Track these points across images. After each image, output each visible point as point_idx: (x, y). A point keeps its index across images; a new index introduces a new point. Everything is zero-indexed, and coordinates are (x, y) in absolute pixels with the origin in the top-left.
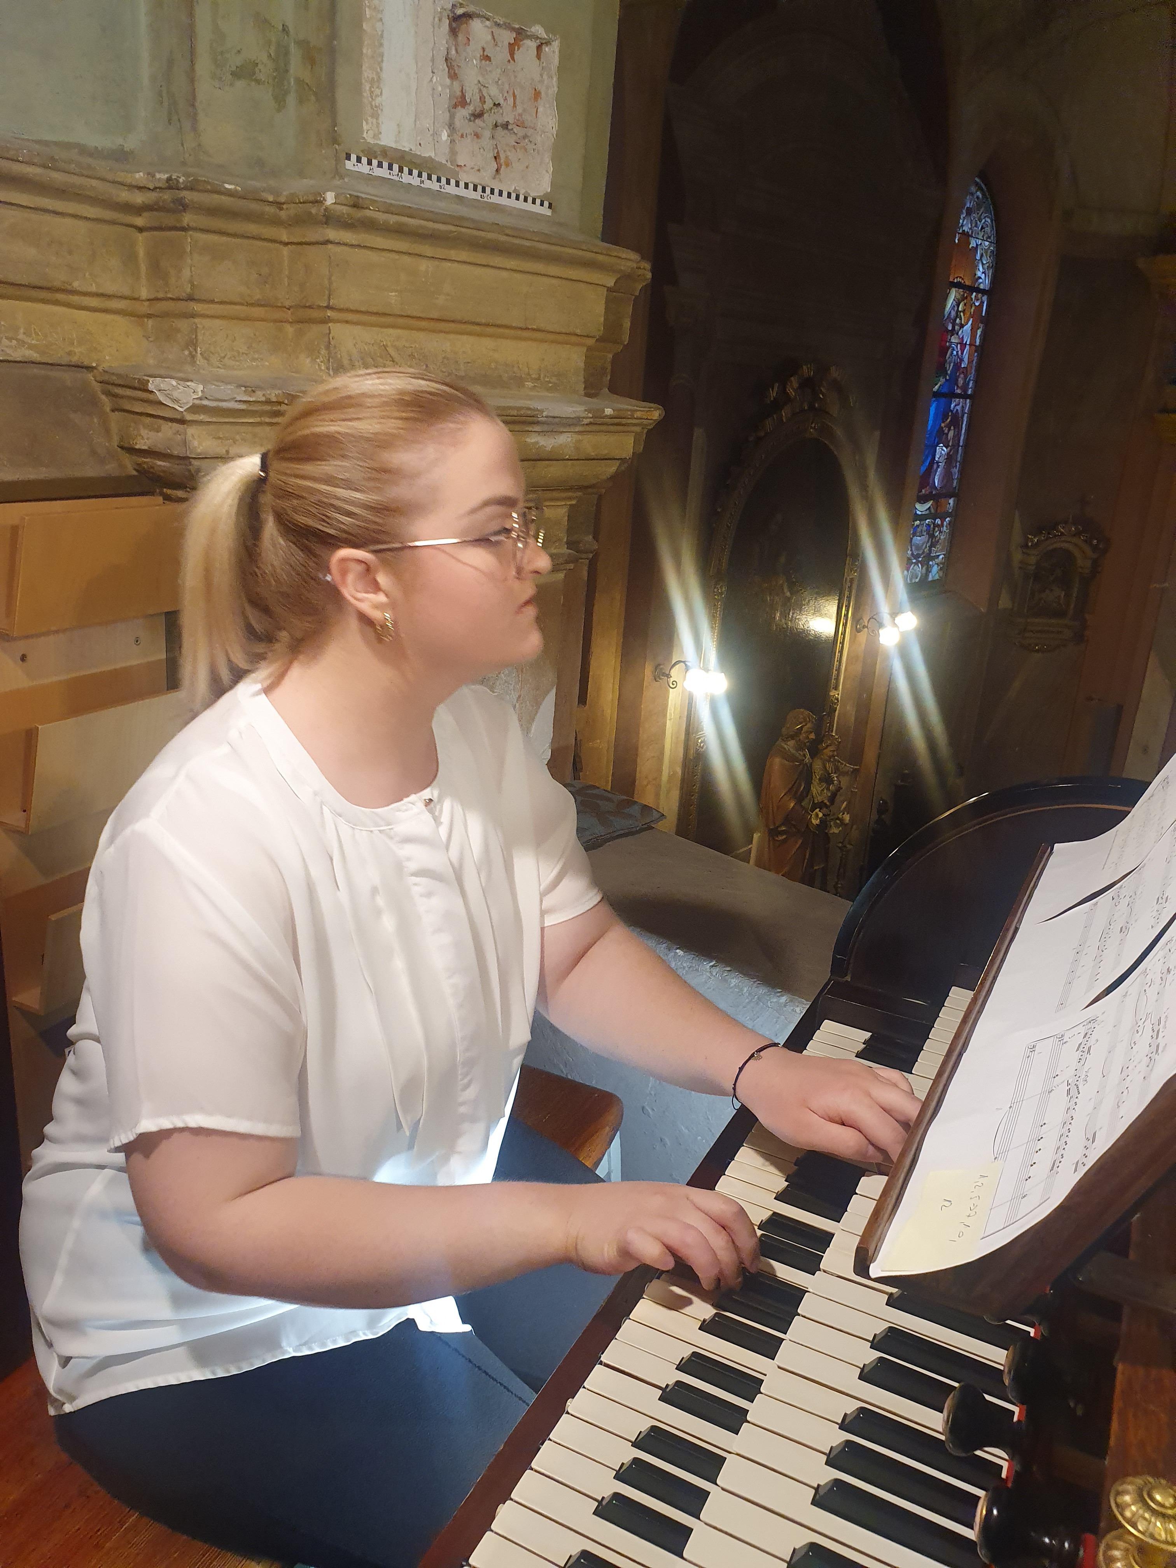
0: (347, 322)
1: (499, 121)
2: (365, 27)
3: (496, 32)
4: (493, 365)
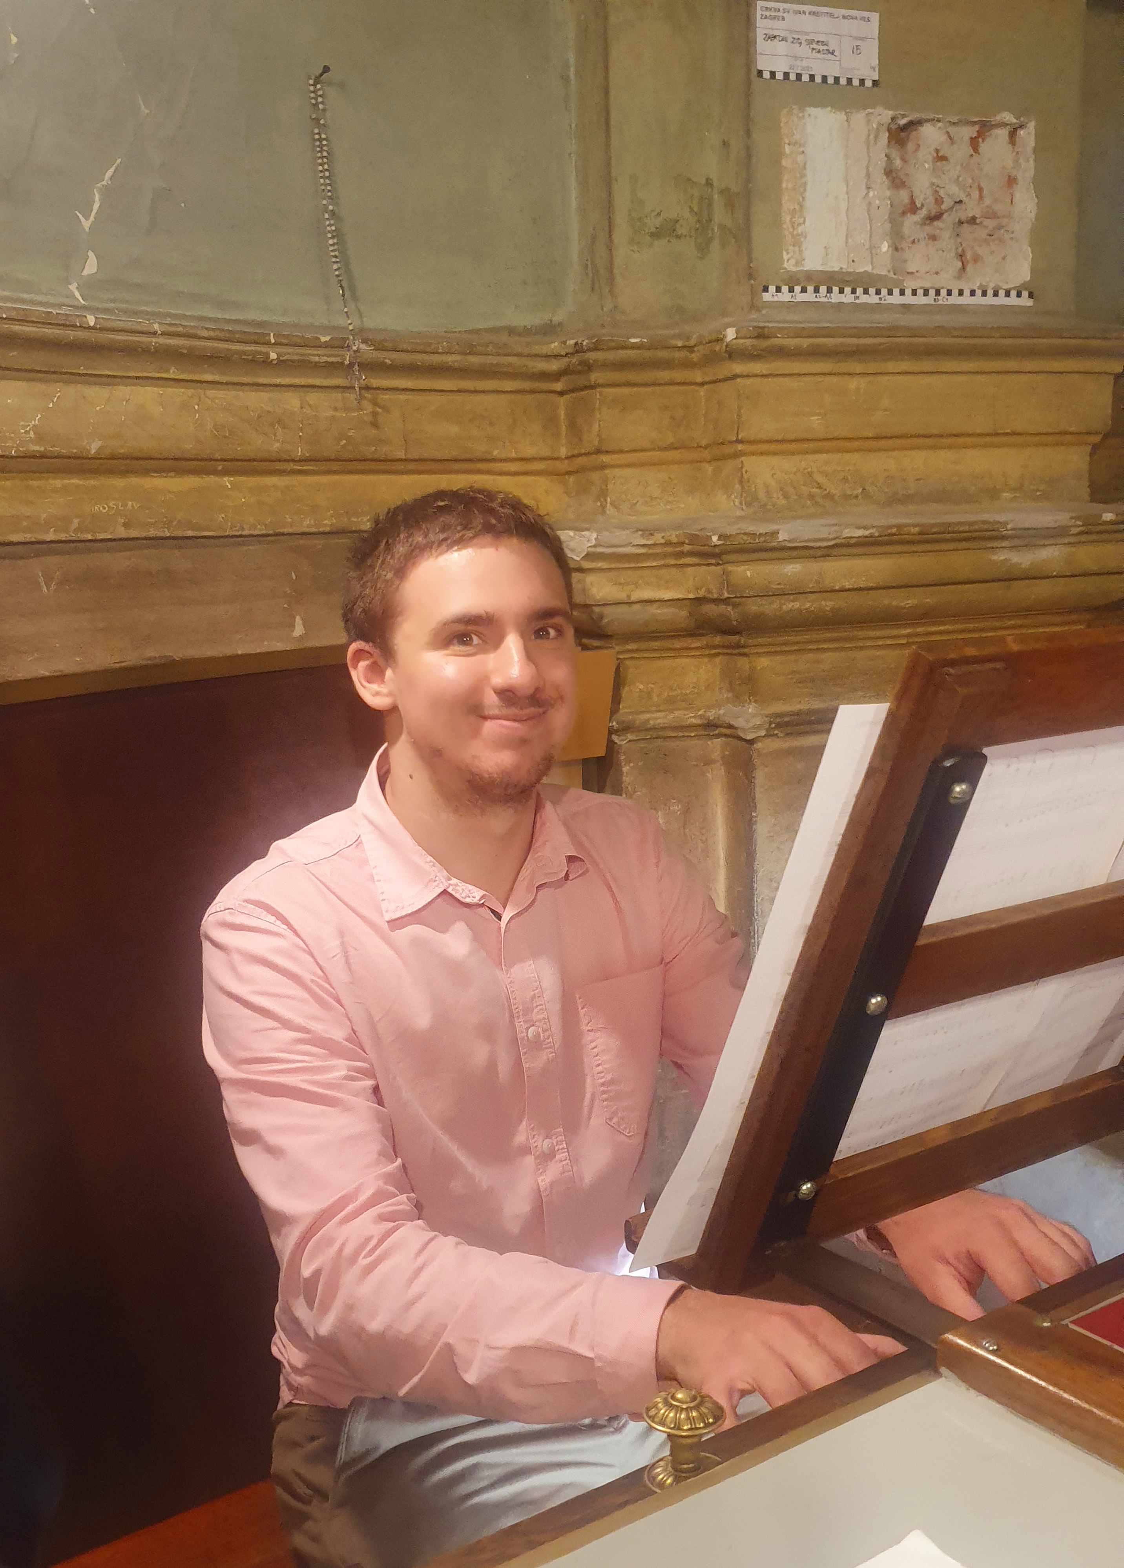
0: (762, 454)
1: (963, 218)
2: (784, 163)
3: (953, 130)
4: (955, 479)
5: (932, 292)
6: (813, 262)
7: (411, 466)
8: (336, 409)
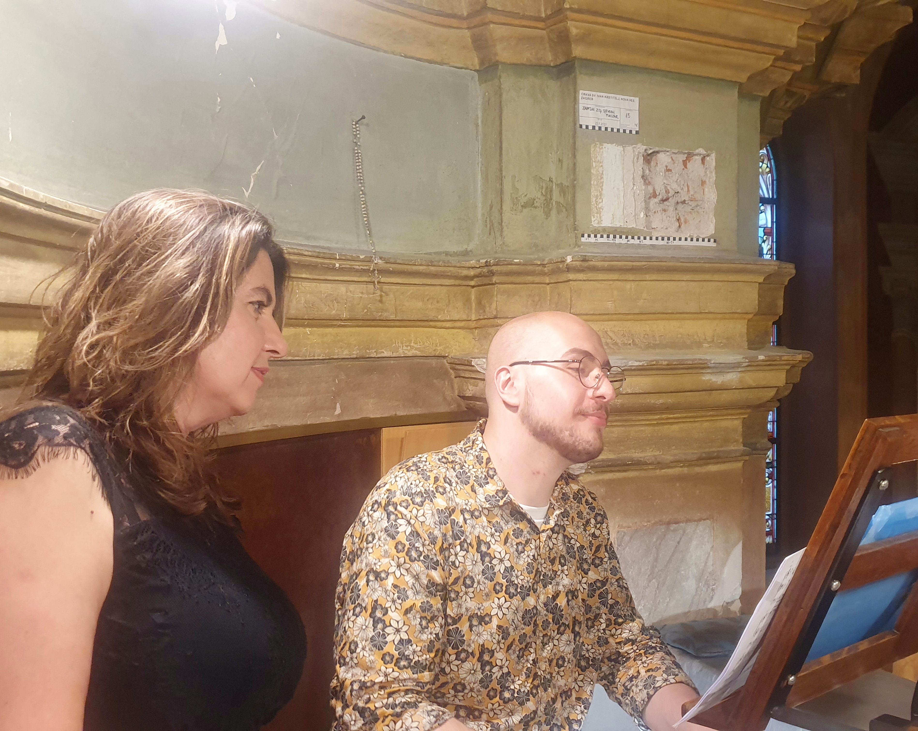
1: (679, 201)
2: (592, 171)
3: (674, 156)
4: (679, 336)
5: (666, 239)
6: (606, 223)
7: (397, 323)
8: (362, 293)
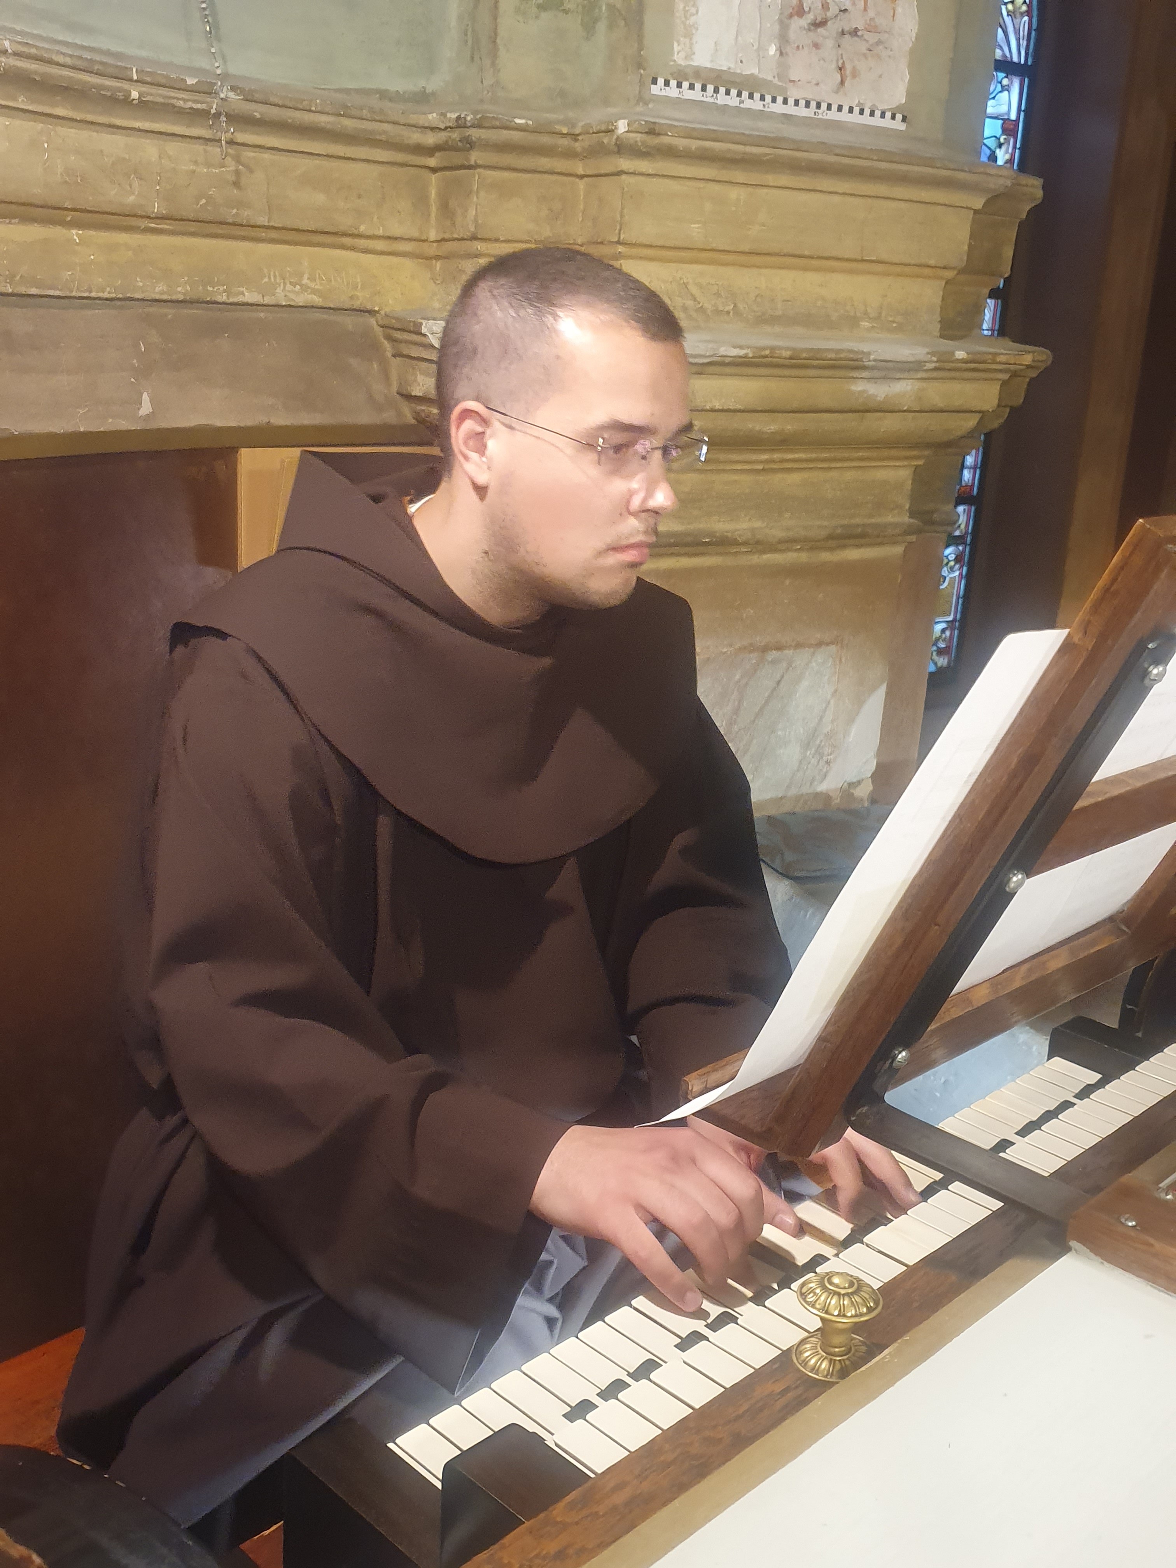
1: (846, 29)
4: (819, 303)
5: (813, 104)
6: (702, 59)
7: (273, 234)
8: (196, 163)
